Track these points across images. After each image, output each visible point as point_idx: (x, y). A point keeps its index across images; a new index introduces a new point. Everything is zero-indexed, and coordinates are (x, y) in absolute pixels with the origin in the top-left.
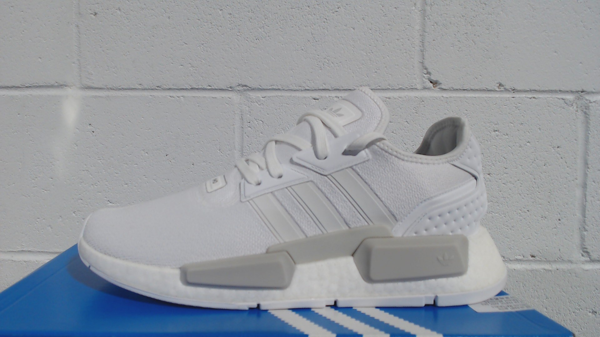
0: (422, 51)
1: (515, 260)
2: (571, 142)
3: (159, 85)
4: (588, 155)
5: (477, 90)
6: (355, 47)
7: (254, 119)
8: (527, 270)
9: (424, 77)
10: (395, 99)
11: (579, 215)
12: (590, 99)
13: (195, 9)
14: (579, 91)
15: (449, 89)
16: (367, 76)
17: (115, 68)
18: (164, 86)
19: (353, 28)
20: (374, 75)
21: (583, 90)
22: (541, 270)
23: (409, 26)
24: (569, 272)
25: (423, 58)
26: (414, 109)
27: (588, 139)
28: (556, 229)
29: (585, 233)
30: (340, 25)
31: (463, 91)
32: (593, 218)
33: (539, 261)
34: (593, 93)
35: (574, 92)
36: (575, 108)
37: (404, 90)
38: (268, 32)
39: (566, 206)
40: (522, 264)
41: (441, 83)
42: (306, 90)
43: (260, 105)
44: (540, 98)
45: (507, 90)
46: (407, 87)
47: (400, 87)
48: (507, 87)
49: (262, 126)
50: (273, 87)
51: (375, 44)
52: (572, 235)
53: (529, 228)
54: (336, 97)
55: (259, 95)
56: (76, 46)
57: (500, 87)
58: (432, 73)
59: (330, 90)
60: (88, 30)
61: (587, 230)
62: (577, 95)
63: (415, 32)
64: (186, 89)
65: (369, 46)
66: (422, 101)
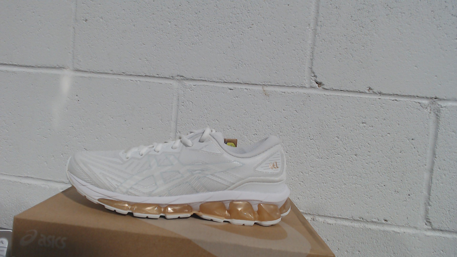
0: (312, 60)
1: (371, 222)
2: (423, 136)
3: (124, 71)
4: (436, 148)
5: (351, 91)
6: (262, 54)
7: (187, 100)
8: (380, 230)
9: (312, 79)
10: (289, 93)
11: (425, 193)
12: (441, 104)
13: (152, 20)
14: (433, 98)
15: (330, 89)
16: (270, 75)
17: (96, 58)
18: (127, 73)
19: (262, 40)
20: (274, 75)
21: (436, 97)
22: (391, 232)
23: (303, 40)
24: (413, 236)
25: (312, 65)
26: (302, 102)
27: (437, 135)
28: (405, 202)
29: (429, 207)
30: (252, 37)
32: (437, 196)
33: (390, 224)
34: (444, 100)
35: (428, 98)
36: (429, 110)
37: (296, 87)
38: (201, 40)
39: (415, 185)
40: (376, 225)
41: (324, 84)
42: (224, 82)
43: (191, 91)
44: (400, 101)
45: (375, 93)
46: (298, 85)
47: (293, 85)
48: (375, 91)
49: (192, 106)
50: (201, 78)
51: (277, 52)
52: (418, 208)
53: (384, 199)
54: (245, 89)
55: (192, 83)
56: (72, 41)
57: (370, 90)
58: (318, 76)
59: (242, 84)
60: (80, 31)
61: (431, 205)
62: (431, 100)
63: (307, 45)
64: (142, 76)
65: (273, 54)
66: (308, 96)
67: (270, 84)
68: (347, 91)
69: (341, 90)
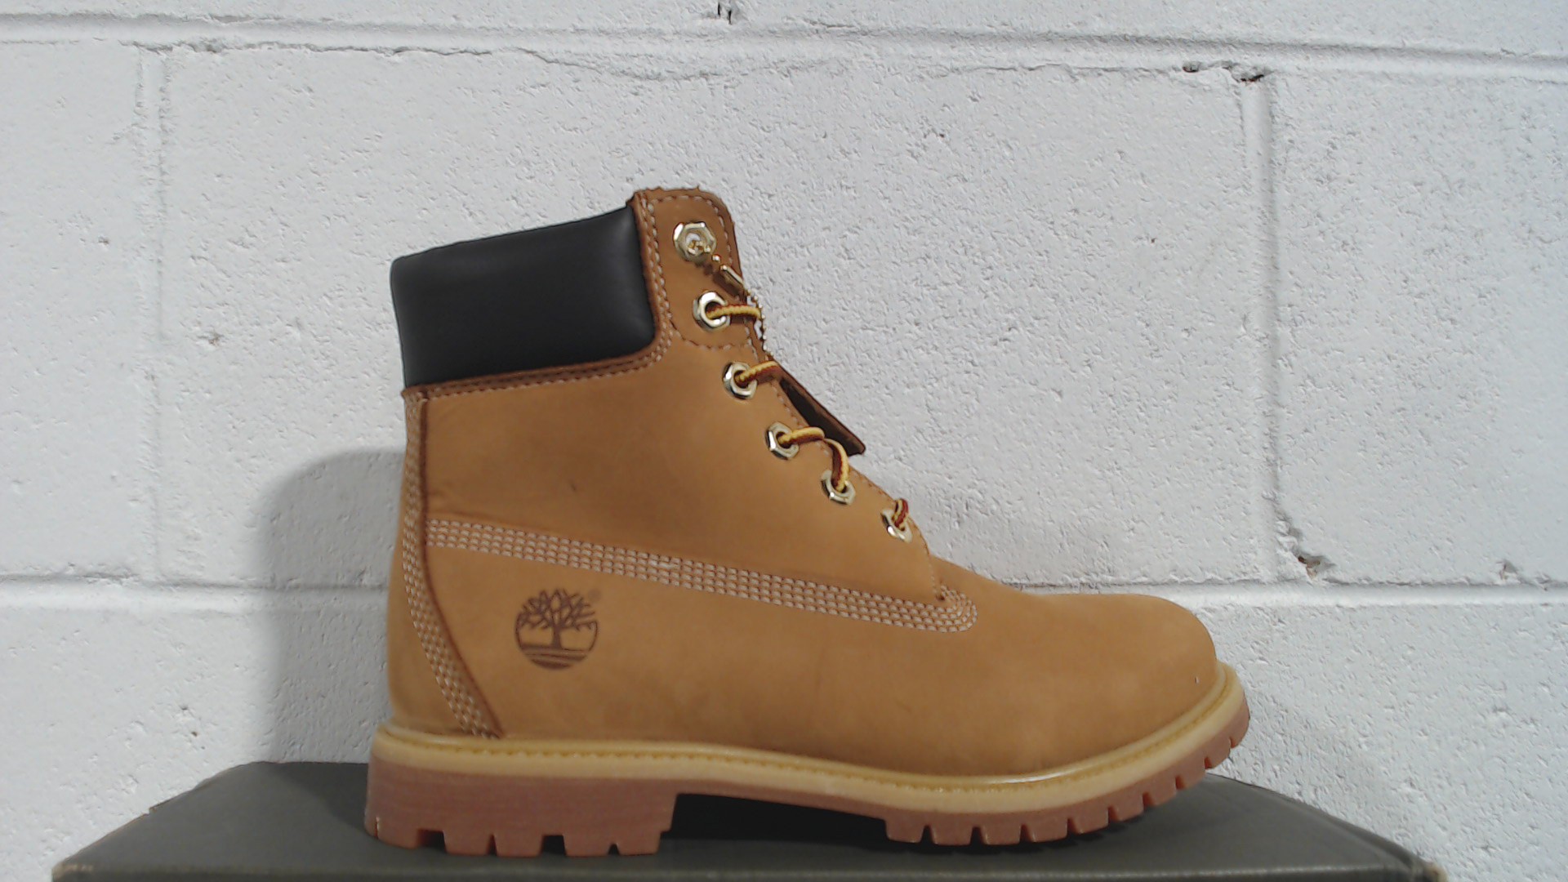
0: (1271, 464)
5: (1442, 585)
6: (1064, 450)
9: (1280, 544)
15: (1357, 581)
16: (1106, 543)
19: (1058, 390)
20: (1127, 540)
25: (1277, 488)
26: (1253, 647)
30: (1017, 381)
31: (1398, 587)
37: (1220, 584)
41: (1333, 565)
45: (1526, 583)
46: (1231, 575)
47: (1209, 576)
48: (1528, 574)
51: (1127, 441)
56: (145, 442)
57: (1507, 574)
58: (1303, 532)
60: (188, 391)
63: (1247, 406)
65: (1111, 449)
66: (1276, 620)
67: (1110, 579)
68: (1422, 587)
69: (1402, 584)
